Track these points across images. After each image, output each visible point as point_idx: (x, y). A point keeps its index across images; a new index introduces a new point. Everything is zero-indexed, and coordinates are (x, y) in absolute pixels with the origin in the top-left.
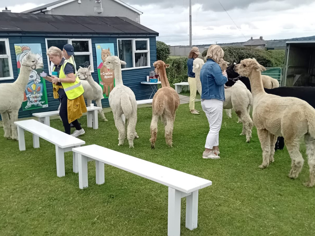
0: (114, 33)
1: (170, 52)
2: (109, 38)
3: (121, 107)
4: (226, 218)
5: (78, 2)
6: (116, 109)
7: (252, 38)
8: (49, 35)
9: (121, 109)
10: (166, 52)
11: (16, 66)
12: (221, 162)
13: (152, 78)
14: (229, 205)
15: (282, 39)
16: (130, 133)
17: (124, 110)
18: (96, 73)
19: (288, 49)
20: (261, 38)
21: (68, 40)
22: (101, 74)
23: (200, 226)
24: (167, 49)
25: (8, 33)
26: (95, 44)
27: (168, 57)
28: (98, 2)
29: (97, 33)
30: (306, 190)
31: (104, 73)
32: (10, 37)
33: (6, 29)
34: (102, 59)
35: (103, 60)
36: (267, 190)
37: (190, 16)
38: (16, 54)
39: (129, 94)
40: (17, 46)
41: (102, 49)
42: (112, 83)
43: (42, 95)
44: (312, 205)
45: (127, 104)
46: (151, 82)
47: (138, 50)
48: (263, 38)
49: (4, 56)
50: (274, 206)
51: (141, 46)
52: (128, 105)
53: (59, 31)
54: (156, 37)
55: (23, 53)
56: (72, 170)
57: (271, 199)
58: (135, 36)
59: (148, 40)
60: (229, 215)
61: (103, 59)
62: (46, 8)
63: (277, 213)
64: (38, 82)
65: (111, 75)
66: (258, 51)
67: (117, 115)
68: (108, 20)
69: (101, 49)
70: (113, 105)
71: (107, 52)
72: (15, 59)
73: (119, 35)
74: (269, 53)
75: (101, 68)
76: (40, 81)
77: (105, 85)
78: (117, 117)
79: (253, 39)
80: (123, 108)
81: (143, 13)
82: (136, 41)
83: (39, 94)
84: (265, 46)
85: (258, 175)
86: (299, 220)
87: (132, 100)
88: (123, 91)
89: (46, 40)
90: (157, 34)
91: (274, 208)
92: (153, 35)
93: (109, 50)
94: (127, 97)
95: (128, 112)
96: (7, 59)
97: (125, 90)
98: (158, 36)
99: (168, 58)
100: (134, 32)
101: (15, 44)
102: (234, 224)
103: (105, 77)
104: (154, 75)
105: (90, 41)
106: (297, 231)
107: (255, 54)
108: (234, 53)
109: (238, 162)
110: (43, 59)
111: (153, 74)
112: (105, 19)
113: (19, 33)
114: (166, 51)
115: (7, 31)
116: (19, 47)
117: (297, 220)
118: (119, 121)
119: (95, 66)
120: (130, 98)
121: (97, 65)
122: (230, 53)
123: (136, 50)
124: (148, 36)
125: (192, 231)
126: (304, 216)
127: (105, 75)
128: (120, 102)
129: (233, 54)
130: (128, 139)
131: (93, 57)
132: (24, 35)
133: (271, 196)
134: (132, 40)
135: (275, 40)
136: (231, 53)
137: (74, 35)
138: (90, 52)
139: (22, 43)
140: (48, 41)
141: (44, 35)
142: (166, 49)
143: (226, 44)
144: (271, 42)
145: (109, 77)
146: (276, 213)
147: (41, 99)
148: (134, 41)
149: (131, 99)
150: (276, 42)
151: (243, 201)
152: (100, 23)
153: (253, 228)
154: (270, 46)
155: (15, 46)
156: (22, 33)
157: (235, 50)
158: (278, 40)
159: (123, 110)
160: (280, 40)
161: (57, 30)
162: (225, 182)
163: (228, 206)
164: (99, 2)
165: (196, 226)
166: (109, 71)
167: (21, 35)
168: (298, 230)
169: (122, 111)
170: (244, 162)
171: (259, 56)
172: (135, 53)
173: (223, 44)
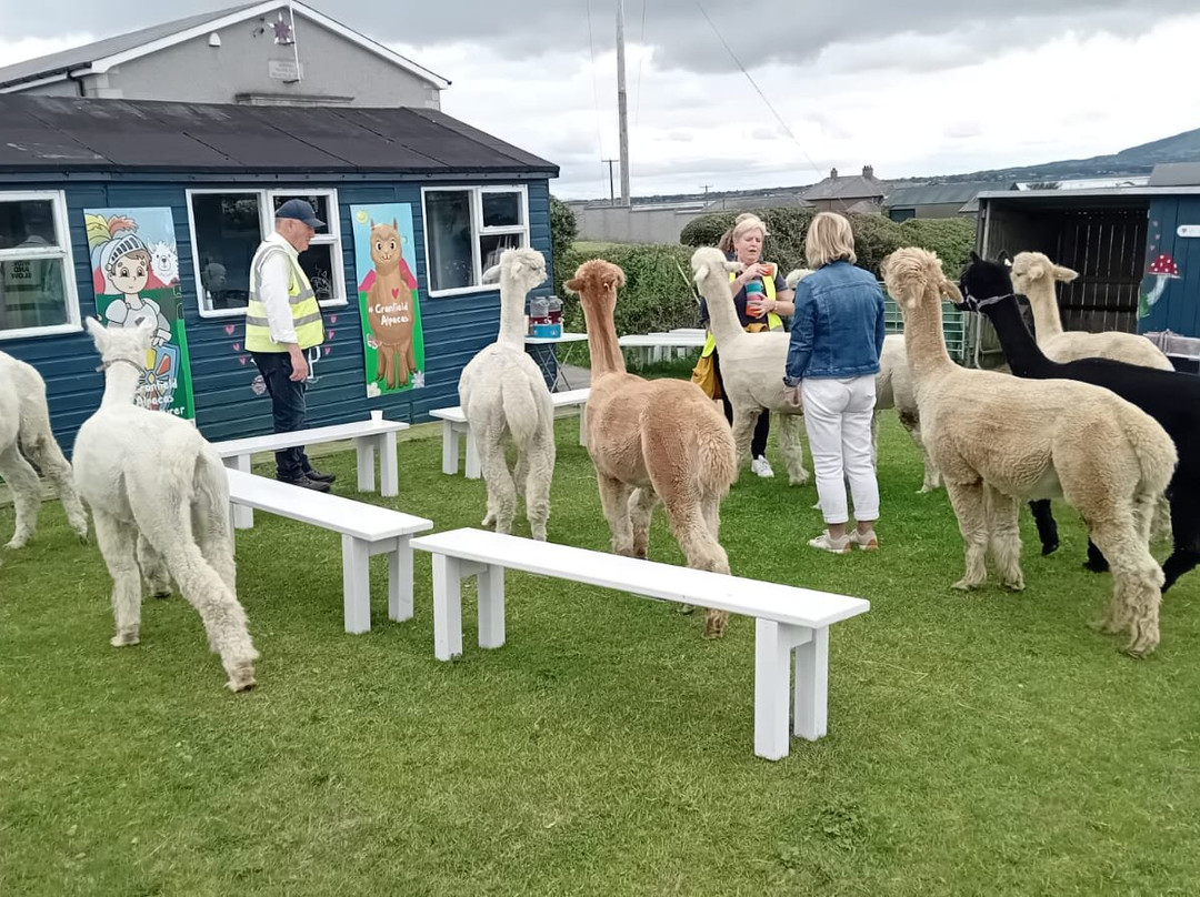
0: (411, 169)
1: (577, 228)
2: (396, 187)
3: (504, 412)
4: (896, 713)
5: (208, 41)
6: (484, 420)
7: (834, 172)
8: (199, 178)
9: (503, 418)
10: (563, 231)
11: (90, 284)
12: (837, 576)
13: (541, 320)
14: (897, 680)
15: (940, 175)
16: (538, 497)
17: (515, 421)
18: (352, 307)
19: (984, 219)
20: (867, 171)
21: (260, 193)
22: (371, 310)
23: (834, 731)
24: (567, 218)
25: (65, 173)
26: (351, 206)
27: (570, 247)
28: (283, 41)
29: (357, 170)
30: (1100, 641)
31: (378, 305)
32: (71, 187)
33: (55, 157)
34: (373, 259)
35: (376, 262)
36: (993, 642)
37: (622, 95)
38: (91, 244)
39: (528, 374)
40: (94, 218)
41: (373, 225)
42: (407, 343)
43: (175, 385)
44: (1124, 676)
45: (521, 404)
46: (539, 336)
47: (491, 227)
48: (875, 174)
49: (49, 252)
50: (1020, 682)
51: (501, 211)
52: (525, 405)
53: (231, 163)
54: (550, 180)
55: (112, 240)
56: (386, 612)
57: (1007, 664)
58: (482, 176)
59: (523, 190)
60: (901, 704)
61: (377, 258)
62: (88, 65)
63: (1033, 697)
64: (162, 341)
65: (401, 313)
66: (873, 221)
67: (488, 439)
68: (379, 120)
69: (369, 224)
70: (475, 407)
71: (391, 235)
72: (87, 261)
73: (428, 174)
74: (909, 228)
75: (371, 291)
76: (168, 337)
77: (385, 350)
78: (488, 446)
79: (839, 175)
80: (509, 415)
81: (450, 83)
82: (483, 194)
83: (166, 383)
84: (884, 203)
85: (958, 607)
86: (1094, 711)
87: (538, 394)
88: (510, 364)
89: (189, 193)
90: (554, 171)
91: (1020, 686)
92: (539, 173)
93: (395, 227)
94: (522, 380)
95: (527, 429)
96: (59, 261)
97: (515, 361)
98: (558, 176)
99: (568, 251)
100: (477, 165)
101: (85, 211)
102: (924, 725)
103: (384, 320)
104: (547, 312)
105: (332, 196)
106: (1094, 735)
107: (865, 234)
108: (791, 232)
109: (889, 576)
110: (179, 259)
111: (543, 308)
112: (368, 115)
113: (102, 173)
114: (562, 225)
115: (61, 166)
116: (100, 220)
117: (1089, 711)
118: (495, 460)
119: (350, 283)
120: (531, 384)
121: (356, 280)
122: (779, 229)
123: (486, 225)
124: (524, 176)
125: (816, 743)
126: (1106, 700)
127: (385, 313)
128: (502, 397)
129: (787, 235)
130: (528, 518)
131: (343, 250)
132: (116, 178)
133: (1005, 656)
134: (472, 191)
135: (914, 180)
136: (782, 231)
137: (282, 178)
138: (334, 237)
139: (108, 206)
140: (194, 197)
141: (184, 178)
142: (564, 220)
143: (737, 192)
144: (903, 185)
145: (395, 320)
146: (1028, 695)
147: (172, 400)
148: (477, 194)
149: (535, 389)
150: (918, 184)
151: (931, 672)
152: (355, 133)
153: (977, 731)
154: (899, 203)
155: (86, 216)
156: (111, 172)
157: (793, 221)
158: (925, 180)
159: (510, 424)
160: (931, 179)
161: (222, 161)
162: (865, 627)
163: (895, 684)
164: (288, 40)
165: (824, 732)
166: (395, 297)
167: (107, 177)
168: (1097, 733)
169: (507, 427)
170: (906, 576)
171: (878, 239)
172: (481, 237)
173: (729, 192)
